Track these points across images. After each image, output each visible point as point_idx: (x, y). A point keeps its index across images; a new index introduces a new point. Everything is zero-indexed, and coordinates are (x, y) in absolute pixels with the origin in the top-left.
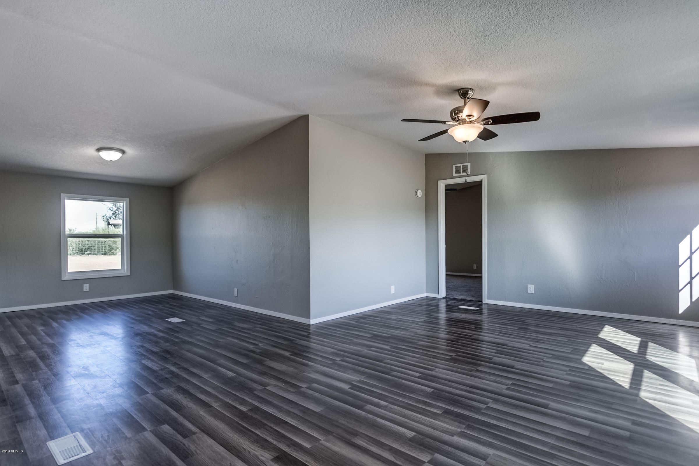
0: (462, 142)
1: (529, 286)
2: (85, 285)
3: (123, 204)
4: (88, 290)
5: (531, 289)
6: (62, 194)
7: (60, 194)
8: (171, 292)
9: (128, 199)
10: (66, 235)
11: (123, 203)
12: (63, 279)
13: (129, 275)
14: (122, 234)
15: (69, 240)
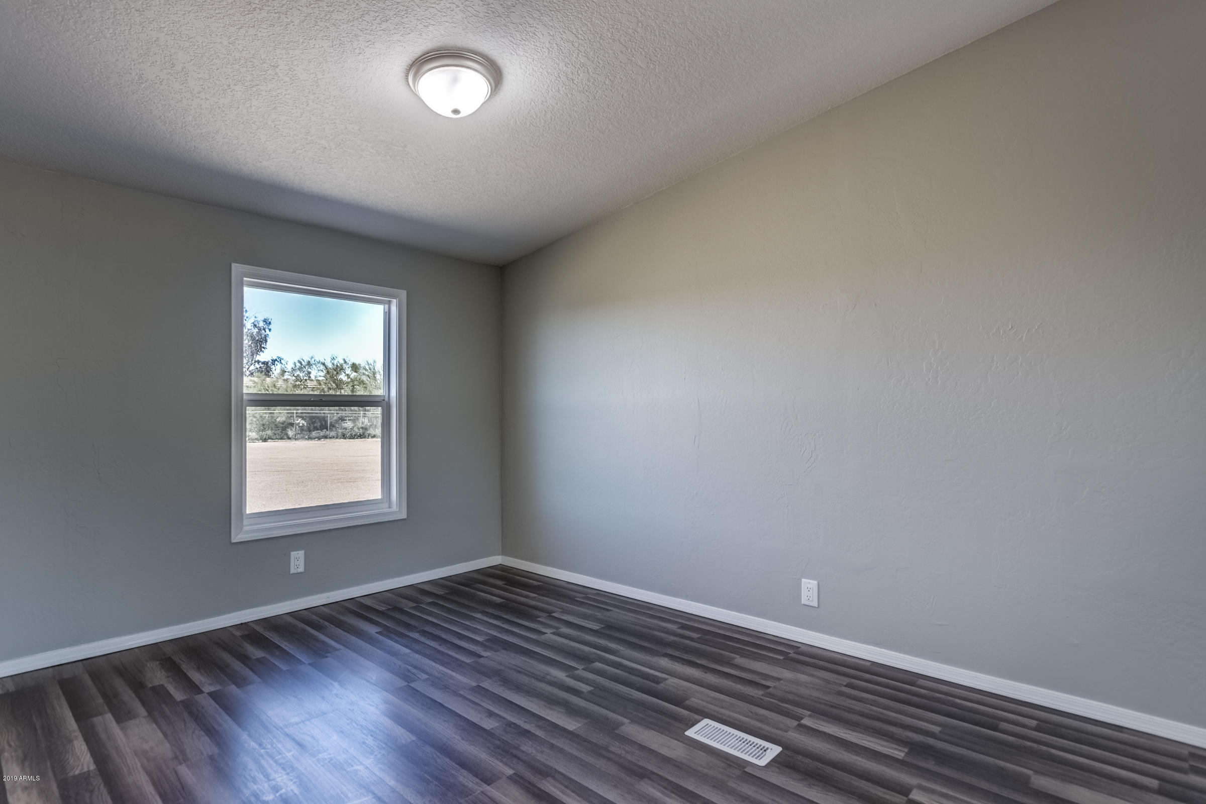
2: (294, 554)
3: (387, 306)
4: (301, 569)
6: (235, 266)
7: (230, 265)
8: (497, 560)
9: (403, 294)
10: (245, 397)
11: (389, 303)
12: (235, 539)
13: (405, 517)
14: (384, 396)
15: (250, 411)
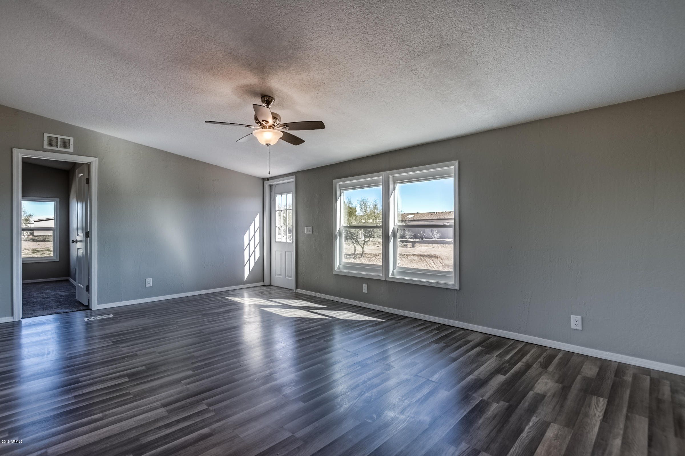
0: (265, 144)
1: (147, 280)
5: (149, 282)
